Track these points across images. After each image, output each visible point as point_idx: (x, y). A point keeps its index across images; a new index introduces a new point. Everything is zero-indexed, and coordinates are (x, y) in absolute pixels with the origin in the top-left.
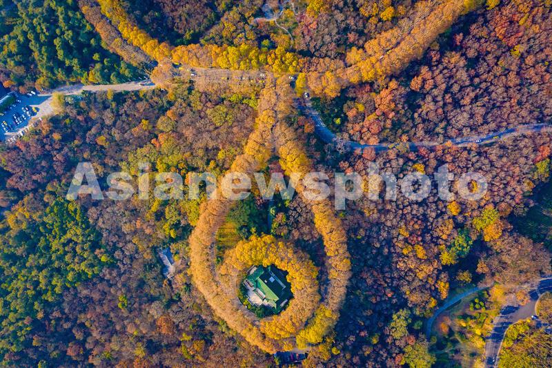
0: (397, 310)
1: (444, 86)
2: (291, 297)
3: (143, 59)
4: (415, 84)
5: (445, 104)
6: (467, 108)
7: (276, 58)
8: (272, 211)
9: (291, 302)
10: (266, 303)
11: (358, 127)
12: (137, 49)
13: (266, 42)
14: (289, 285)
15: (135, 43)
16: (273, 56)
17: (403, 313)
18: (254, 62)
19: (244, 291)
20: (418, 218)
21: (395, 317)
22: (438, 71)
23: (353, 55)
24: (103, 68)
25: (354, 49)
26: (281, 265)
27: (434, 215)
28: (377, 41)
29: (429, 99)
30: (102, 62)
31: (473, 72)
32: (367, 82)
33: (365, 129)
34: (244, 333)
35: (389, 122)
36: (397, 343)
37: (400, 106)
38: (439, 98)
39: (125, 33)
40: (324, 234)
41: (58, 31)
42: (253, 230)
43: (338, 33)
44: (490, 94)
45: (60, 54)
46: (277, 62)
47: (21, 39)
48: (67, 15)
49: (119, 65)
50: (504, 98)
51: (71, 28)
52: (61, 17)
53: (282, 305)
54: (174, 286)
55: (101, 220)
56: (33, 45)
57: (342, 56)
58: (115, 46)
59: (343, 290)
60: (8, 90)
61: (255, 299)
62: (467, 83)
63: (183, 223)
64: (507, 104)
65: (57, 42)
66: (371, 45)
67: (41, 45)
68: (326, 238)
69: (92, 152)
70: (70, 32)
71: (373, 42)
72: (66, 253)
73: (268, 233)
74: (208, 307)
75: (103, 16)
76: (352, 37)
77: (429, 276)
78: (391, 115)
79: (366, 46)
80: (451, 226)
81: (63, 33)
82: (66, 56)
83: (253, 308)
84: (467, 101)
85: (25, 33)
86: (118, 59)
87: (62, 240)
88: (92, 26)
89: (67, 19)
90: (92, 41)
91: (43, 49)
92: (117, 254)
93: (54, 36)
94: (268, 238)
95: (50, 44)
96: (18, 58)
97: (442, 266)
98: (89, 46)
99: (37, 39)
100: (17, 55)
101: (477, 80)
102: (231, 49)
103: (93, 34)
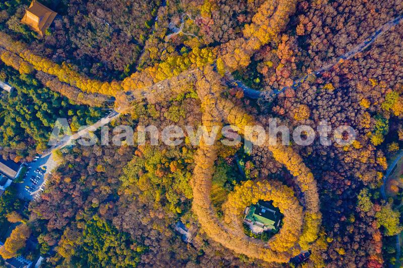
0: (359, 192)
1: (320, 23)
2: (282, 216)
3: (103, 100)
4: (300, 30)
5: (326, 35)
6: (343, 31)
7: (196, 57)
8: (241, 163)
9: (283, 220)
10: (266, 229)
11: (274, 78)
12: (96, 95)
13: (183, 49)
14: (277, 210)
15: (93, 91)
16: (193, 56)
17: (364, 192)
18: (182, 67)
19: (247, 227)
20: (343, 122)
21: (359, 197)
22: (312, 15)
23: (248, 30)
24: (79, 119)
25: (246, 26)
26: (266, 198)
27: (353, 114)
28: (260, 13)
29: (314, 36)
30: (76, 114)
31: (336, 4)
32: (266, 45)
33: (279, 78)
34: (260, 257)
35: (293, 65)
36: (369, 214)
37: (296, 51)
38: (321, 33)
39: (83, 87)
40: (285, 162)
41: (36, 107)
42: (234, 182)
43: (230, 20)
44: (354, 14)
45: (45, 122)
46: (198, 59)
47: (13, 124)
48: (37, 93)
49: (88, 111)
50: (365, 12)
51: (44, 101)
52: (34, 97)
53: (278, 225)
54: (195, 246)
55: (124, 224)
56: (23, 125)
57: (241, 35)
58: (80, 100)
59: (317, 196)
60: (19, 163)
61: (257, 229)
62: (335, 13)
63: (183, 200)
64: (369, 15)
65: (39, 115)
66: (258, 18)
67: (29, 122)
68: (288, 165)
69: (96, 179)
70: (45, 104)
71: (258, 15)
72: (110, 258)
73: (245, 180)
74: (227, 250)
75: (63, 83)
76: (241, 18)
77: (369, 158)
78: (293, 59)
79: (254, 19)
80: (369, 117)
81: (40, 107)
82: (49, 122)
83: (259, 237)
84: (341, 25)
85: (14, 119)
86: (85, 107)
87: (104, 250)
88: (58, 93)
89: (39, 96)
90: (63, 103)
91: (32, 124)
92: (147, 242)
93: (35, 112)
94: (248, 184)
95: (35, 119)
96: (17, 138)
97: (375, 146)
98: (62, 107)
99: (24, 119)
100: (15, 136)
101: (341, 8)
102: (162, 65)
103: (61, 98)
